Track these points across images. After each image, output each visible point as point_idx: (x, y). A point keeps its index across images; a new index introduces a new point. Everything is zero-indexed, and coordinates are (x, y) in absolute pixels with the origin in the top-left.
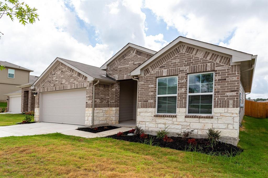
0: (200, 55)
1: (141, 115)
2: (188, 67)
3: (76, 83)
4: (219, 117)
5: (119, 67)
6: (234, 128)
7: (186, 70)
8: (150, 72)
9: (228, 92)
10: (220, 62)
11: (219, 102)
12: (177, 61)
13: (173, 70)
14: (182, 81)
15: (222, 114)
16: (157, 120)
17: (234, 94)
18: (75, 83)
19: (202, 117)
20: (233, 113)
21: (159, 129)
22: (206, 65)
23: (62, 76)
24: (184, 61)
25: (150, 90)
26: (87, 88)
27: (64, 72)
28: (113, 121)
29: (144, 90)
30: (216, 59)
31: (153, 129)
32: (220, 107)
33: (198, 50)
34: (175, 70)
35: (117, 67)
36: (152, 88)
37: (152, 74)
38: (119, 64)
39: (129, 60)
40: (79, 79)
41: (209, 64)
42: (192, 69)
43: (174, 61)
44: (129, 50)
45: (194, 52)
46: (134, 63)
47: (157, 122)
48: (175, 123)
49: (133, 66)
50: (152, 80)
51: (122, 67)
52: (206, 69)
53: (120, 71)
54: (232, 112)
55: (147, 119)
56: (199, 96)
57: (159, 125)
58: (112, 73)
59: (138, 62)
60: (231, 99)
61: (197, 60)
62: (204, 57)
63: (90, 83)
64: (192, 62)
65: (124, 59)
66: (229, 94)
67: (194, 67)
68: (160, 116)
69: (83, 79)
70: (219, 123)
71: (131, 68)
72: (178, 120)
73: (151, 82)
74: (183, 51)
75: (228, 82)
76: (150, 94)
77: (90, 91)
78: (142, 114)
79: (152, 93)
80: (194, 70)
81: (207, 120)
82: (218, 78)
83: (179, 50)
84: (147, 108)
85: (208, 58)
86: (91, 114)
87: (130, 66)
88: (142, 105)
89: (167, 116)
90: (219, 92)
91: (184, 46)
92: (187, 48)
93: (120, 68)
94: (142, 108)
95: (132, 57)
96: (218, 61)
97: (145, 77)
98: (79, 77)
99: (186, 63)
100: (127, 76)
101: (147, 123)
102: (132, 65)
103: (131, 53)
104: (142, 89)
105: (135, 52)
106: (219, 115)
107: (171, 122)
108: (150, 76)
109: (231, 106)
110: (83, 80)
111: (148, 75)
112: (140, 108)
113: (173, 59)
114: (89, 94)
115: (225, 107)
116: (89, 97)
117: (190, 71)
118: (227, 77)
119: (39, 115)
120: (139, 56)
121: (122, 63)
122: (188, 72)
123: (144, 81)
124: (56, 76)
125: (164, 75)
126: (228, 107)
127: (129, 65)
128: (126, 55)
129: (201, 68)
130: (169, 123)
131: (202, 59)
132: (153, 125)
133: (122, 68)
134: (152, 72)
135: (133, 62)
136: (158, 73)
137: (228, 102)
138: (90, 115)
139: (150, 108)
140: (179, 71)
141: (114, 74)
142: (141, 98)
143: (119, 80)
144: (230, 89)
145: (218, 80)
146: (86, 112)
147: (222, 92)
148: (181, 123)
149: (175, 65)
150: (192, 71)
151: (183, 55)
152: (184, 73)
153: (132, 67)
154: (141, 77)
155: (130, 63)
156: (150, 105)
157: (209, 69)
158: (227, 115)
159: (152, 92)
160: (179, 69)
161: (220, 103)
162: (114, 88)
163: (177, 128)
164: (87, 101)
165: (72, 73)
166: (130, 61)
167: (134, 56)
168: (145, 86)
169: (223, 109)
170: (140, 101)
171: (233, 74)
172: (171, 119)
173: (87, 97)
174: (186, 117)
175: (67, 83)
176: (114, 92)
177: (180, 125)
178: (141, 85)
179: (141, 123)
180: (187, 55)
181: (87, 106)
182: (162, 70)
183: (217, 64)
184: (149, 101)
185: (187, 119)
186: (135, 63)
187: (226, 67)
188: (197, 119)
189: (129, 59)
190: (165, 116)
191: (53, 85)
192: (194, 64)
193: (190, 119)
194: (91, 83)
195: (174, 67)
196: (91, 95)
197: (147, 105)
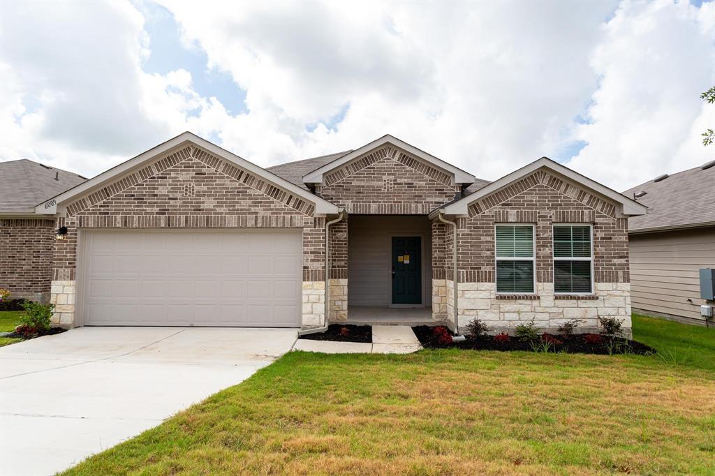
0: (572, 194)
1: (466, 296)
2: (553, 211)
3: (261, 212)
4: (606, 297)
5: (354, 183)
6: (626, 313)
7: (551, 217)
8: (481, 211)
9: (615, 258)
10: (602, 210)
11: (605, 273)
12: (535, 198)
13: (528, 214)
14: (545, 235)
15: (609, 292)
16: (501, 306)
17: (623, 261)
18: (257, 213)
19: (582, 298)
20: (623, 291)
21: (508, 322)
22: (583, 212)
23: (197, 188)
24: (547, 200)
25: (483, 246)
26: (306, 230)
27: (206, 178)
28: (342, 312)
29: (472, 246)
30: (596, 204)
31: (495, 323)
32: (606, 281)
33: (568, 185)
34: (532, 214)
35: (348, 183)
36: (487, 242)
37: (488, 216)
38: (354, 177)
39: (381, 171)
40: (273, 202)
41: (586, 212)
42: (560, 215)
43: (529, 197)
44: (383, 150)
45: (563, 187)
46: (395, 180)
47: (501, 310)
48: (538, 309)
49: (394, 187)
50: (486, 228)
51: (362, 183)
52: (582, 219)
53: (359, 193)
54: (623, 289)
55: (481, 305)
56: (569, 262)
57: (506, 315)
58: (333, 196)
59: (406, 180)
60: (620, 269)
61: (568, 202)
62: (578, 199)
63: (315, 218)
64: (561, 205)
65: (368, 168)
66: (616, 261)
67: (564, 212)
68: (508, 297)
69: (288, 203)
70: (606, 306)
71: (388, 190)
72: (542, 304)
73: (485, 231)
74: (544, 182)
75: (614, 242)
76: (485, 255)
77: (319, 238)
78: (468, 295)
79: (488, 252)
80: (564, 218)
81: (590, 303)
82: (600, 235)
83: (537, 179)
84: (478, 281)
85: (585, 201)
86: (321, 297)
87: (385, 185)
88: (467, 276)
89: (523, 298)
90: (603, 257)
91: (546, 174)
92: (550, 179)
93: (359, 186)
94: (467, 281)
95: (391, 166)
96: (599, 208)
97: (471, 220)
98: (272, 199)
99: (551, 203)
100: (379, 208)
101: (481, 313)
102: (391, 184)
103: (388, 157)
104: (466, 242)
105: (397, 155)
106: (605, 293)
107: (529, 308)
108: (483, 220)
109: (621, 279)
110: (290, 206)
111: (477, 216)
112: (463, 282)
113: (526, 194)
114: (313, 245)
115: (613, 281)
116: (312, 253)
117: (556, 218)
118: (613, 235)
119: (74, 302)
120: (408, 168)
121: (362, 174)
122: (553, 219)
123: (470, 227)
124: (169, 185)
125: (510, 220)
126: (617, 281)
127: (383, 183)
128: (372, 158)
129: (575, 215)
130: (525, 310)
131: (575, 201)
132: (494, 315)
133: (363, 186)
134: (487, 212)
135: (392, 177)
136: (500, 214)
137: (617, 273)
138: (319, 299)
139: (486, 282)
140: (539, 217)
141: (342, 199)
142: (464, 261)
143: (356, 213)
144: (618, 253)
145: (601, 238)
146: (304, 292)
147: (608, 257)
148: (548, 310)
149: (531, 204)
150: (560, 218)
151: (545, 190)
152: (547, 220)
153: (391, 188)
154: (462, 218)
155: (384, 178)
156: (486, 276)
157: (586, 219)
158: (616, 294)
159: (488, 250)
160: (539, 213)
161: (606, 275)
162: (342, 231)
163: (541, 319)
164: (309, 264)
165: (246, 185)
166: (385, 174)
167: (395, 165)
168: (473, 239)
169: (611, 284)
170: (463, 268)
171: (620, 231)
172: (528, 302)
173: (305, 253)
174: (556, 298)
175: (224, 210)
176: (342, 241)
177: (547, 312)
178: (463, 235)
179: (466, 313)
180: (551, 190)
181: (308, 275)
182: (507, 211)
183: (598, 213)
184: (483, 269)
185: (558, 302)
186: (399, 181)
187: (610, 220)
188: (575, 301)
189: (382, 168)
190: (520, 298)
191: (156, 210)
192: (564, 208)
193: (563, 301)
194: (319, 218)
195: (529, 208)
196: (320, 249)
197: (478, 276)
